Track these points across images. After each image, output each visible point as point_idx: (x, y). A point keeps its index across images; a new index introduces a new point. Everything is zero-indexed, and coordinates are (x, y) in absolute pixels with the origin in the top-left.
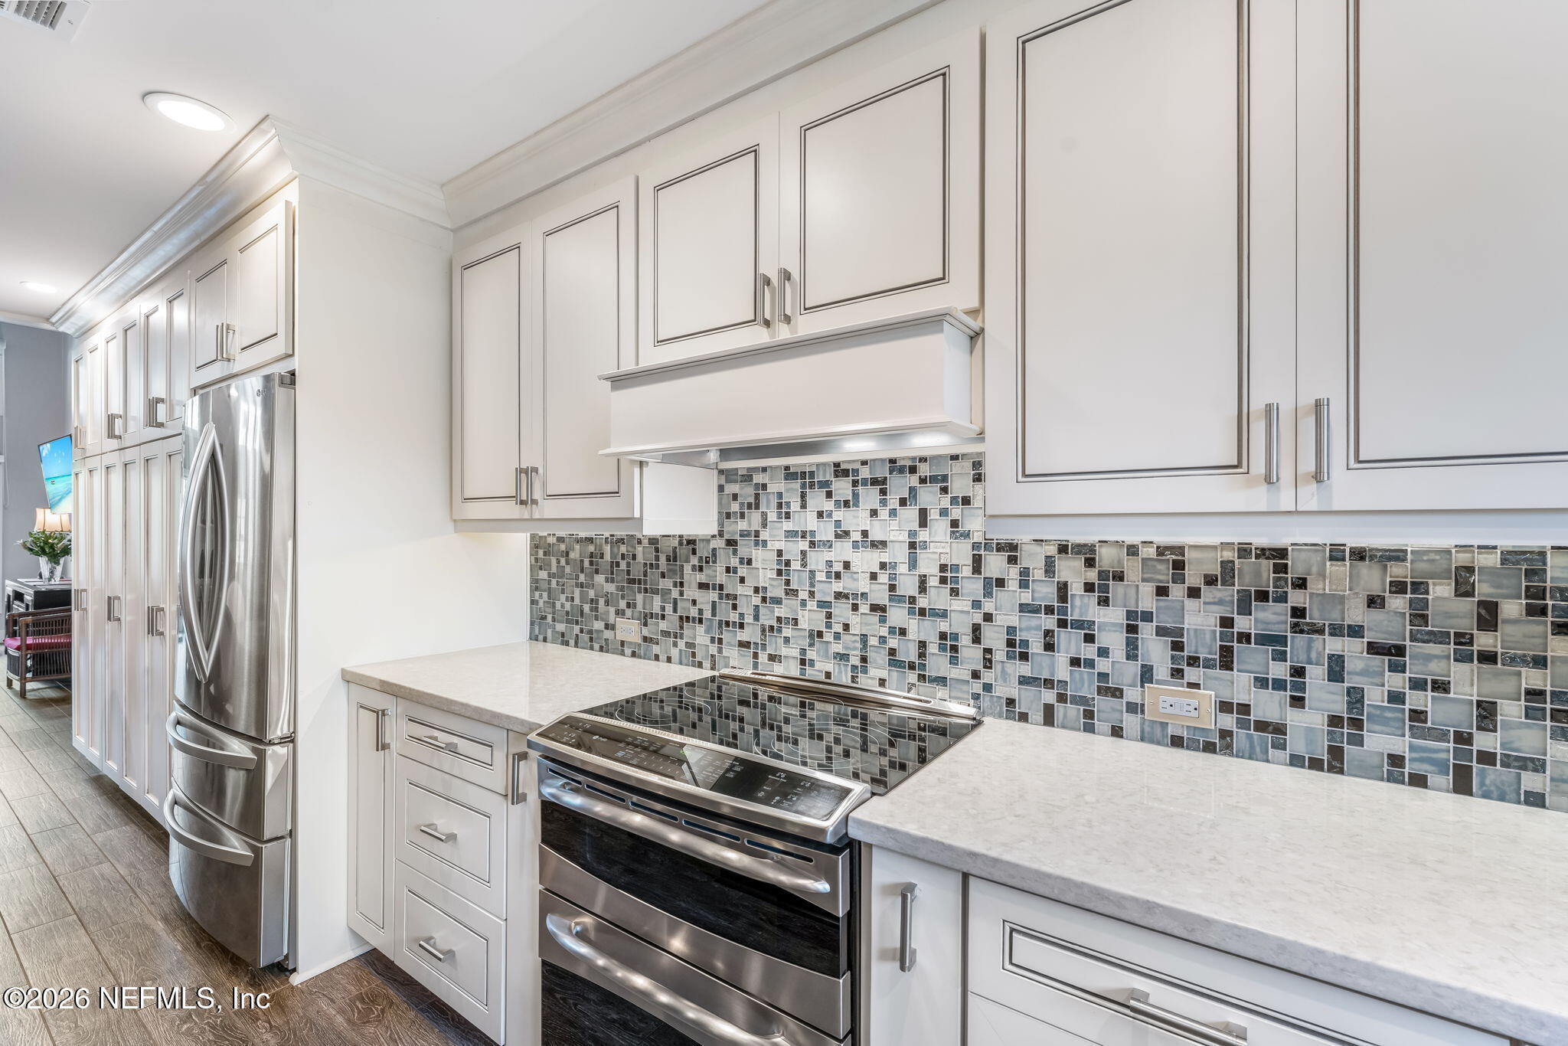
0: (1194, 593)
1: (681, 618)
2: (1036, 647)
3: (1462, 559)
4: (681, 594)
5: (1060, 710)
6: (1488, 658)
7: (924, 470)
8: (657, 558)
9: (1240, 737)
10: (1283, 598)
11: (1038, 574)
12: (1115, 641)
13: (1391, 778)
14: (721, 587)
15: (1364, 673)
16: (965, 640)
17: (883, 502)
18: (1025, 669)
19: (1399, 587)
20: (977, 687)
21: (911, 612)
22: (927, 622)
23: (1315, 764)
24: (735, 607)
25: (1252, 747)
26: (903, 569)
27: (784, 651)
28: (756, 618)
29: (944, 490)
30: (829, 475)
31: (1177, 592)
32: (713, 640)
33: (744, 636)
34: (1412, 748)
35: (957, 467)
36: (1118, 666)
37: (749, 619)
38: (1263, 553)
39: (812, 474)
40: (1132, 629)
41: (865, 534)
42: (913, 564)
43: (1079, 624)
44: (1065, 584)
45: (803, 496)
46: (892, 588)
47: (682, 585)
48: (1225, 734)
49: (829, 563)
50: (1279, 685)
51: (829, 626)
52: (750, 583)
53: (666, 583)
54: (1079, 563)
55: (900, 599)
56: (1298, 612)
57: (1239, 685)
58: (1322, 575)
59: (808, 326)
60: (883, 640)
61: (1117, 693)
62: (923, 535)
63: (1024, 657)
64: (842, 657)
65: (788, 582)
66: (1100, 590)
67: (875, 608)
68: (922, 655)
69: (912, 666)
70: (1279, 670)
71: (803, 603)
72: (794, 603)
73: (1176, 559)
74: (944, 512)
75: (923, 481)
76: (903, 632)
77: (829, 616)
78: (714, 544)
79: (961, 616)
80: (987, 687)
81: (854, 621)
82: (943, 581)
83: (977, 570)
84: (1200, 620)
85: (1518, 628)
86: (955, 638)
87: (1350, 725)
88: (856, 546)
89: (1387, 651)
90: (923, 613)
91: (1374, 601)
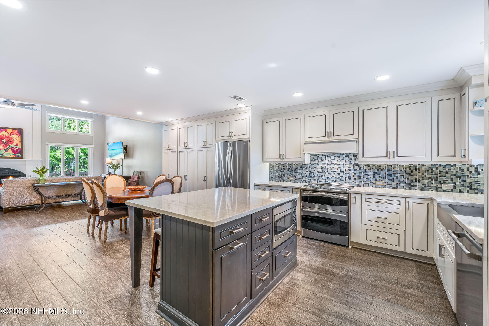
0: (382, 170)
1: (303, 176)
2: (362, 177)
3: (410, 166)
4: (303, 172)
5: (365, 185)
6: (412, 176)
7: (345, 155)
8: (298, 167)
9: (387, 186)
10: (392, 170)
11: (362, 168)
12: (372, 176)
13: (403, 189)
14: (311, 171)
15: (400, 178)
16: (352, 177)
17: (339, 159)
18: (360, 180)
19: (404, 169)
20: (353, 183)
21: (344, 174)
22: (346, 175)
23: (395, 188)
24: (313, 174)
25: (388, 187)
26: (342, 168)
27: (322, 180)
28: (317, 175)
29: (349, 158)
30: (330, 155)
31: (380, 170)
32: (309, 179)
33: (314, 178)
34: (405, 186)
35: (350, 155)
36: (372, 179)
37: (316, 176)
38: (389, 165)
39: (327, 155)
40: (374, 174)
41: (336, 163)
42: (344, 167)
43: (367, 174)
44: (366, 169)
45: (326, 158)
47: (303, 171)
48: (385, 186)
49: (330, 167)
50: (391, 180)
51: (330, 176)
52: (316, 170)
53: (300, 171)
54: (367, 167)
55: (342, 172)
56: (393, 172)
57: (387, 180)
58: (396, 168)
59: (334, 138)
60: (339, 177)
61: (372, 182)
62: (345, 163)
63: (360, 179)
64: (333, 180)
65: (323, 170)
66: (370, 170)
67: (338, 173)
68: (345, 179)
69: (344, 181)
70: (391, 178)
71: (326, 173)
72: (324, 173)
73: (379, 166)
74: (348, 161)
75: (345, 156)
76: (342, 176)
77: (330, 175)
78: (309, 165)
79: (351, 173)
80: (355, 183)
81: (335, 176)
82: (348, 169)
83: (353, 168)
84: (382, 173)
85: (415, 172)
86: (350, 177)
87: (399, 183)
88: (334, 165)
89: (403, 175)
90: (345, 174)
91: (401, 170)
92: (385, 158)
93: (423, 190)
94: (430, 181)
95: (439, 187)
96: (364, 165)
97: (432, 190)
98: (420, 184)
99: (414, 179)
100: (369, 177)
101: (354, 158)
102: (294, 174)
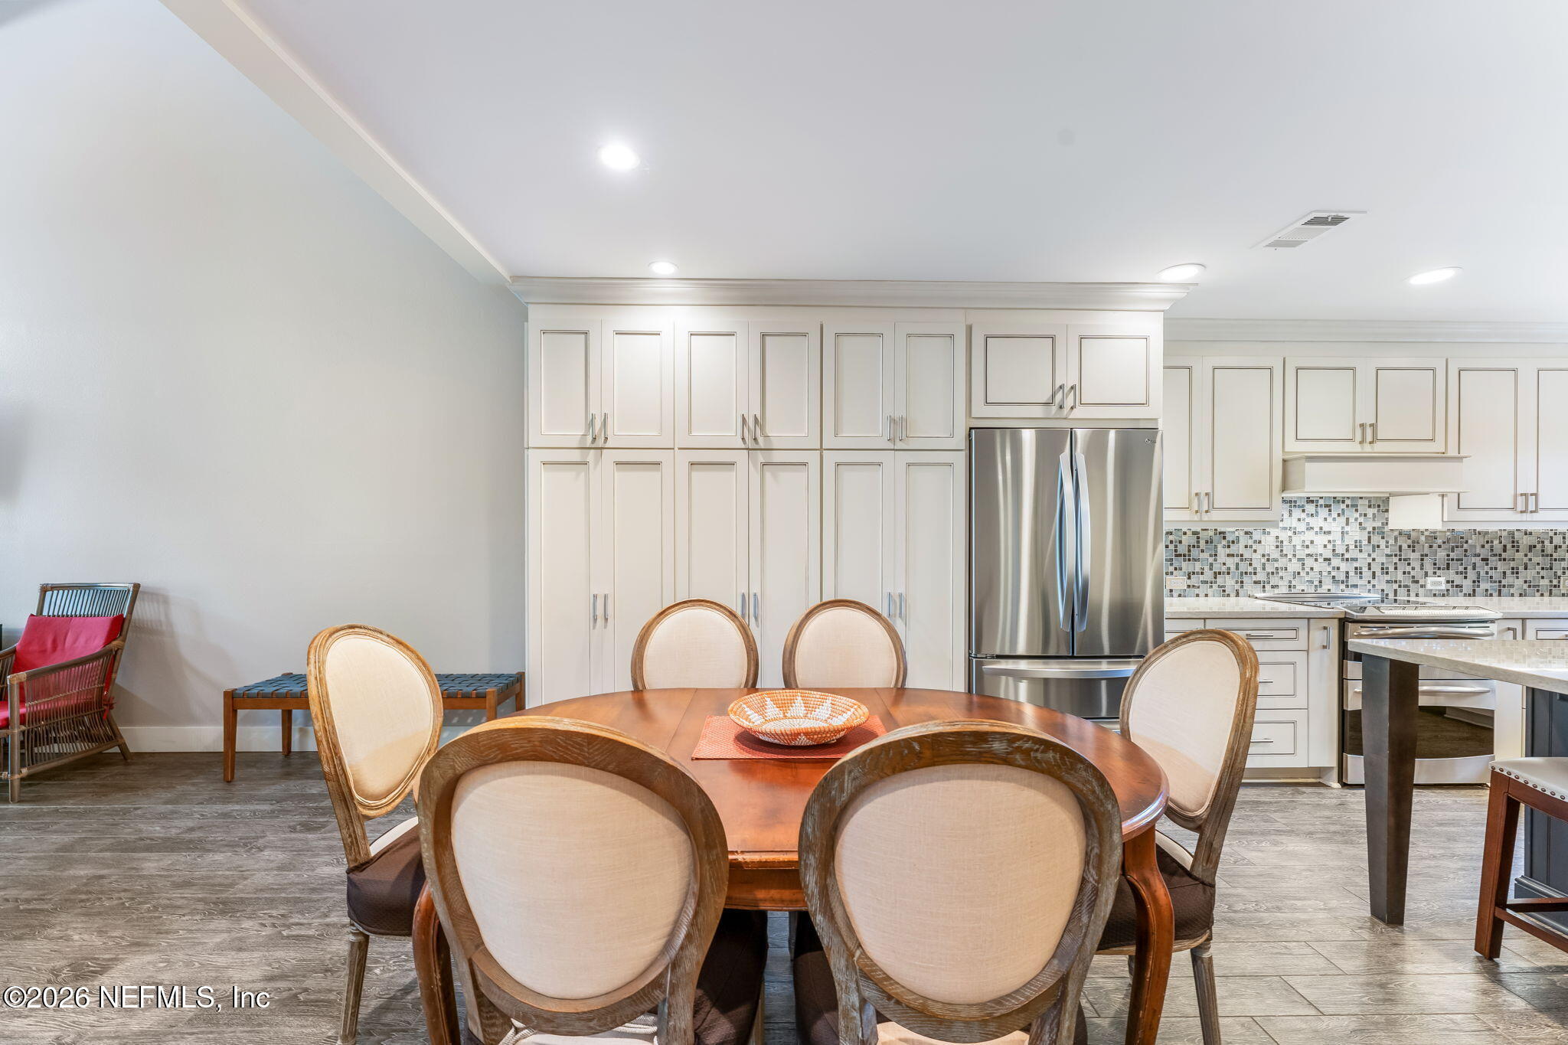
0: (1440, 546)
1: (1215, 573)
2: (1391, 569)
3: (1500, 533)
4: (1215, 560)
6: (1504, 560)
7: (1348, 502)
8: (1198, 542)
9: (1452, 591)
10: (1462, 547)
11: (1392, 542)
12: (1417, 564)
13: (1487, 596)
14: (1242, 555)
15: (1480, 567)
16: (1365, 569)
17: (1330, 515)
18: (1388, 578)
20: (1370, 587)
21: (1343, 560)
22: (1349, 563)
23: (1470, 595)
24: (1251, 565)
25: (1455, 594)
26: (1338, 542)
27: (1280, 583)
28: (1264, 569)
29: (1357, 510)
30: (1303, 502)
31: (1435, 546)
32: (1237, 582)
33: (1255, 578)
34: (1490, 586)
35: (1360, 502)
36: (1417, 573)
37: (1259, 570)
38: (1457, 533)
39: (1296, 502)
40: (1422, 560)
41: (1321, 528)
42: (1343, 540)
43: (1405, 560)
44: (1401, 546)
45: (1290, 511)
46: (1334, 550)
47: (1216, 555)
48: (1448, 590)
49: (1304, 541)
50: (1461, 573)
51: (1303, 569)
52: (1260, 552)
53: (1205, 555)
54: (1405, 538)
55: (1338, 555)
56: (1465, 551)
57: (1451, 574)
58: (1471, 539)
59: (1380, 448)
60: (1329, 573)
61: (1417, 582)
62: (1347, 529)
63: (1387, 573)
65: (1282, 551)
66: (1412, 547)
67: (1325, 559)
68: (1347, 577)
70: (1461, 569)
71: (1290, 560)
72: (1284, 560)
73: (1435, 535)
74: (1356, 519)
76: (1338, 568)
77: (1303, 564)
78: (1237, 534)
79: (1363, 559)
81: (1317, 567)
82: (1356, 547)
83: (1369, 542)
84: (1441, 554)
85: (1510, 551)
86: (1361, 568)
87: (1476, 582)
88: (1316, 533)
89: (1485, 560)
90: (1347, 560)
91: (1483, 546)
92: (1510, 512)
93: (1525, 596)
94: (1538, 573)
95: (1555, 586)
96: (1396, 533)
97: (1542, 595)
98: (1519, 582)
99: (1507, 567)
100: (1408, 569)
101: (1370, 512)
102: (1184, 565)
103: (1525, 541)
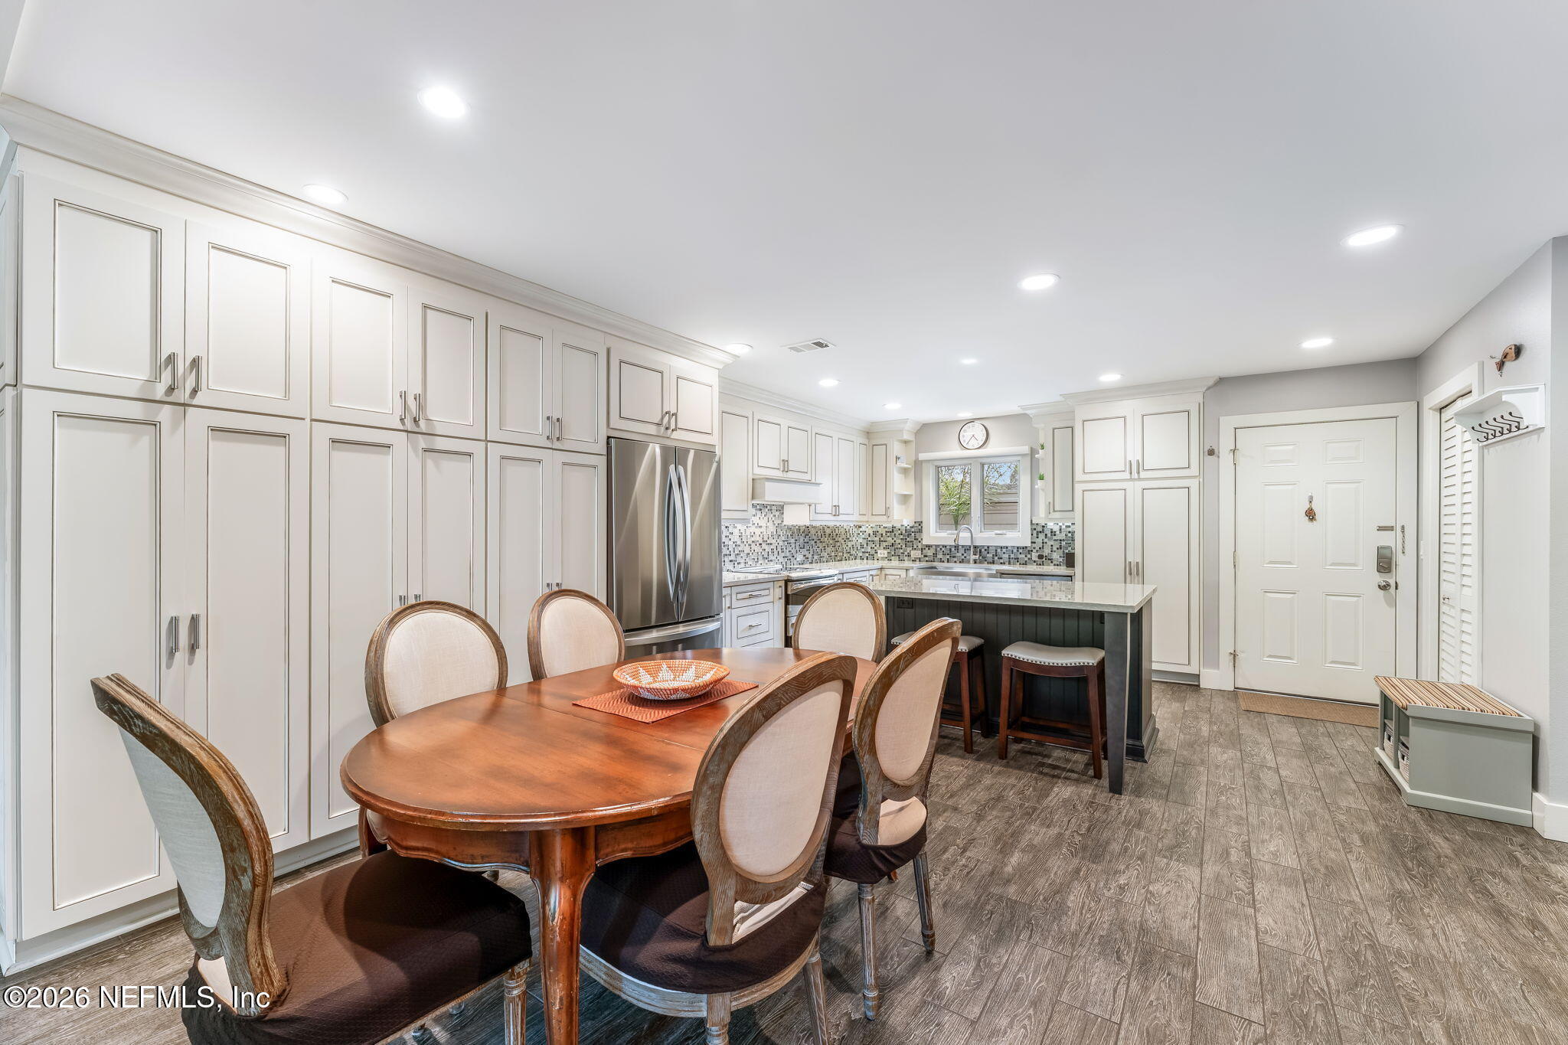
0: (801, 535)
3: (819, 527)
7: (769, 507)
10: (808, 535)
12: (793, 546)
19: (817, 532)
21: (766, 544)
26: (765, 533)
29: (772, 513)
35: (773, 507)
38: (807, 527)
40: (795, 543)
43: (789, 543)
52: (732, 540)
54: (789, 530)
59: (790, 475)
62: (768, 524)
64: (754, 559)
66: (792, 536)
67: (760, 544)
79: (774, 543)
82: (772, 536)
83: (777, 533)
84: (802, 539)
86: (773, 549)
92: (831, 515)
96: (786, 527)
101: (777, 514)
103: (828, 531)
